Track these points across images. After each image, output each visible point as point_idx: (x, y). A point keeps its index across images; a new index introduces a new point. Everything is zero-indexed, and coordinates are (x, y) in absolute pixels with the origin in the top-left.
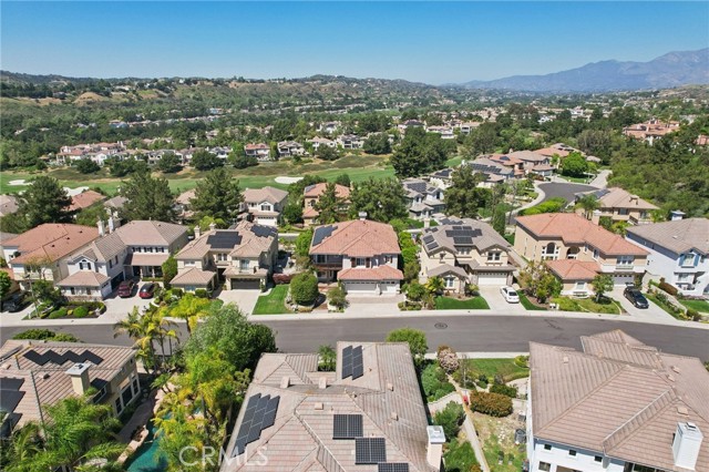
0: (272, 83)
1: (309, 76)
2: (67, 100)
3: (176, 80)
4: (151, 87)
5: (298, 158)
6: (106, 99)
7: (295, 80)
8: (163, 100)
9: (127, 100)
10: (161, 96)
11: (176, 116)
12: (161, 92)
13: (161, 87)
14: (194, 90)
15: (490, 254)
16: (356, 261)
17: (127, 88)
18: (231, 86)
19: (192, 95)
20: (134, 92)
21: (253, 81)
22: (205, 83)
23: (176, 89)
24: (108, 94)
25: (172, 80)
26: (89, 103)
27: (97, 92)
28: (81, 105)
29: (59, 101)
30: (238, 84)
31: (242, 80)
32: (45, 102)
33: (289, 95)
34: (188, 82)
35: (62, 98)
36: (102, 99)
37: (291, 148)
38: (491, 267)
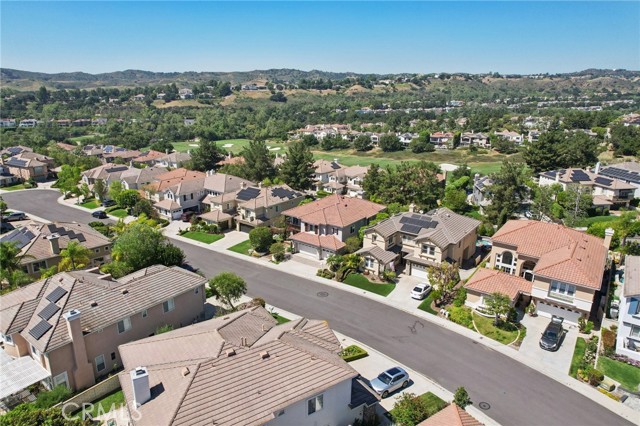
0: (529, 78)
1: (579, 71)
2: (341, 91)
3: (432, 76)
4: (408, 81)
5: (474, 149)
6: (368, 90)
7: (559, 76)
8: (414, 92)
9: (384, 92)
10: (413, 89)
11: (416, 106)
12: (414, 86)
13: (416, 82)
14: (445, 84)
15: (425, 247)
16: (309, 227)
17: (387, 82)
18: (484, 81)
19: (442, 89)
20: (392, 85)
21: (509, 77)
22: (458, 78)
23: (429, 83)
24: (370, 87)
25: (429, 75)
26: (354, 94)
27: (363, 85)
28: (349, 95)
29: (335, 92)
30: (491, 79)
31: (497, 76)
32: (325, 92)
33: (541, 90)
34: (442, 76)
35: (338, 89)
36: (364, 90)
37: (473, 139)
38: (424, 260)
